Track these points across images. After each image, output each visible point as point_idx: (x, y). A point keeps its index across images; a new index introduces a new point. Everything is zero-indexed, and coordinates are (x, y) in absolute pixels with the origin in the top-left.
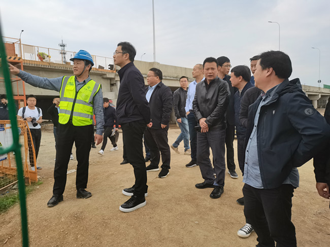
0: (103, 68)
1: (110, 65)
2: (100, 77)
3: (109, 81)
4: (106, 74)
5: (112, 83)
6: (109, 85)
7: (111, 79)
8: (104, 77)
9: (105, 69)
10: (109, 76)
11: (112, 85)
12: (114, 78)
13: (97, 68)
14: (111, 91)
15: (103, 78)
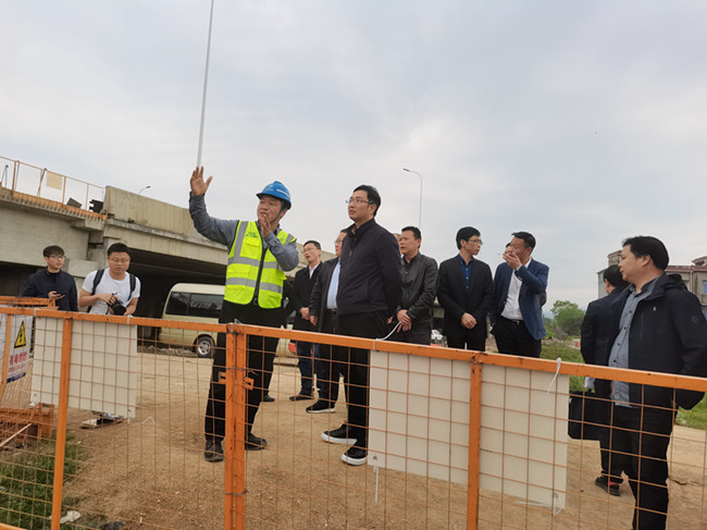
0: (78, 205)
1: (93, 202)
2: (66, 225)
3: (86, 237)
4: (83, 220)
5: (94, 241)
6: (86, 245)
7: (91, 232)
8: (78, 225)
9: (83, 207)
10: (89, 224)
11: (92, 245)
12: (101, 232)
13: (65, 203)
14: (89, 260)
15: (75, 228)
